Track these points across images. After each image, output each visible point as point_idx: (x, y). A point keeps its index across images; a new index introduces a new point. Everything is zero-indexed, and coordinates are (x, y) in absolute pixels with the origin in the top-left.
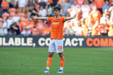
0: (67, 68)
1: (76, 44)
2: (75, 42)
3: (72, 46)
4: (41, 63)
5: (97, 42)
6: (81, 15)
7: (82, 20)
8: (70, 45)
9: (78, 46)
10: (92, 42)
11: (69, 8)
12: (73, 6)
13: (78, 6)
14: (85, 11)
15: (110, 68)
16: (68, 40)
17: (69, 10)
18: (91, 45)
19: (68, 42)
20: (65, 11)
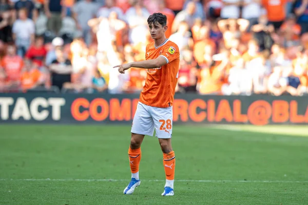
0: (89, 180)
1: (44, 115)
2: (40, 109)
3: (33, 121)
4: (17, 165)
5: (99, 109)
6: (125, 38)
7: (128, 49)
8: (27, 116)
9: (49, 119)
10: (88, 109)
11: (95, 16)
12: (104, 12)
13: (117, 10)
14: (136, 26)
15: (205, 181)
16: (21, 102)
17: (92, 23)
18: (84, 116)
19: (21, 109)
20: (82, 25)
